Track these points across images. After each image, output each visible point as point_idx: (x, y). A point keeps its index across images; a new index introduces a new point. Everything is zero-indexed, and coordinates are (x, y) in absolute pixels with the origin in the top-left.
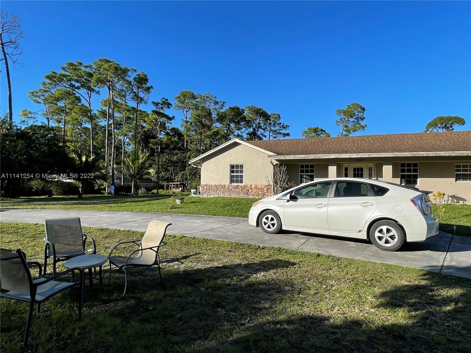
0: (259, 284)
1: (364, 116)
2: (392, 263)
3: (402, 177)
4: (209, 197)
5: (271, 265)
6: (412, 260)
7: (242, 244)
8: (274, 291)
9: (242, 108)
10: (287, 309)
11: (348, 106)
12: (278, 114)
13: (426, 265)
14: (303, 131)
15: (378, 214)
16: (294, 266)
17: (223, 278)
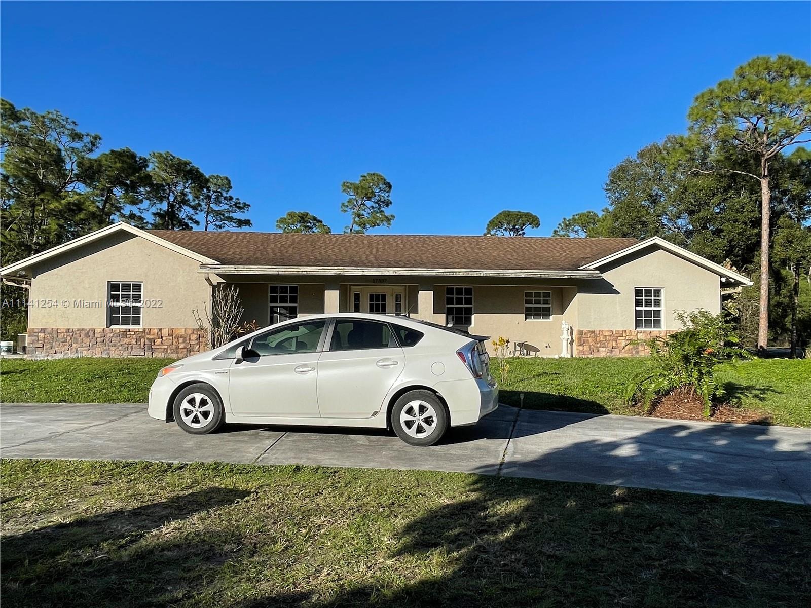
0: (163, 550)
1: (389, 198)
2: (427, 467)
3: (449, 312)
4: (49, 358)
5: (195, 502)
6: (460, 458)
7: (128, 465)
8: (196, 559)
9: (143, 156)
10: (223, 593)
11: (362, 177)
12: (227, 179)
13: (478, 464)
14: (278, 219)
15: (405, 380)
16: (246, 498)
17: (74, 551)
